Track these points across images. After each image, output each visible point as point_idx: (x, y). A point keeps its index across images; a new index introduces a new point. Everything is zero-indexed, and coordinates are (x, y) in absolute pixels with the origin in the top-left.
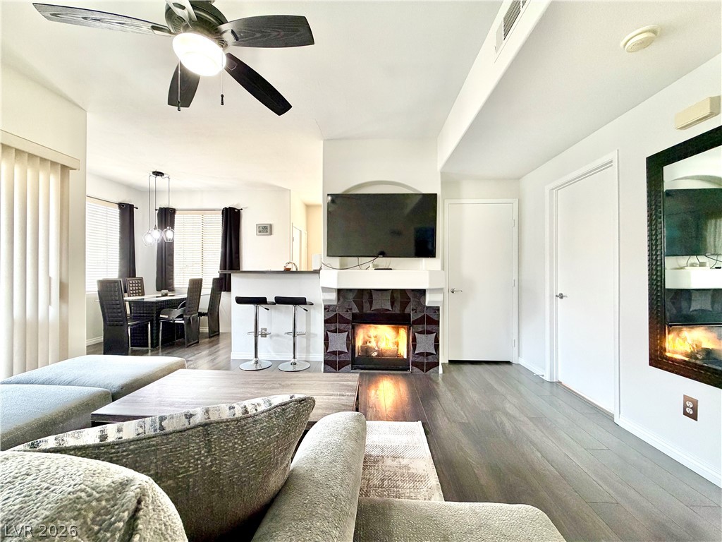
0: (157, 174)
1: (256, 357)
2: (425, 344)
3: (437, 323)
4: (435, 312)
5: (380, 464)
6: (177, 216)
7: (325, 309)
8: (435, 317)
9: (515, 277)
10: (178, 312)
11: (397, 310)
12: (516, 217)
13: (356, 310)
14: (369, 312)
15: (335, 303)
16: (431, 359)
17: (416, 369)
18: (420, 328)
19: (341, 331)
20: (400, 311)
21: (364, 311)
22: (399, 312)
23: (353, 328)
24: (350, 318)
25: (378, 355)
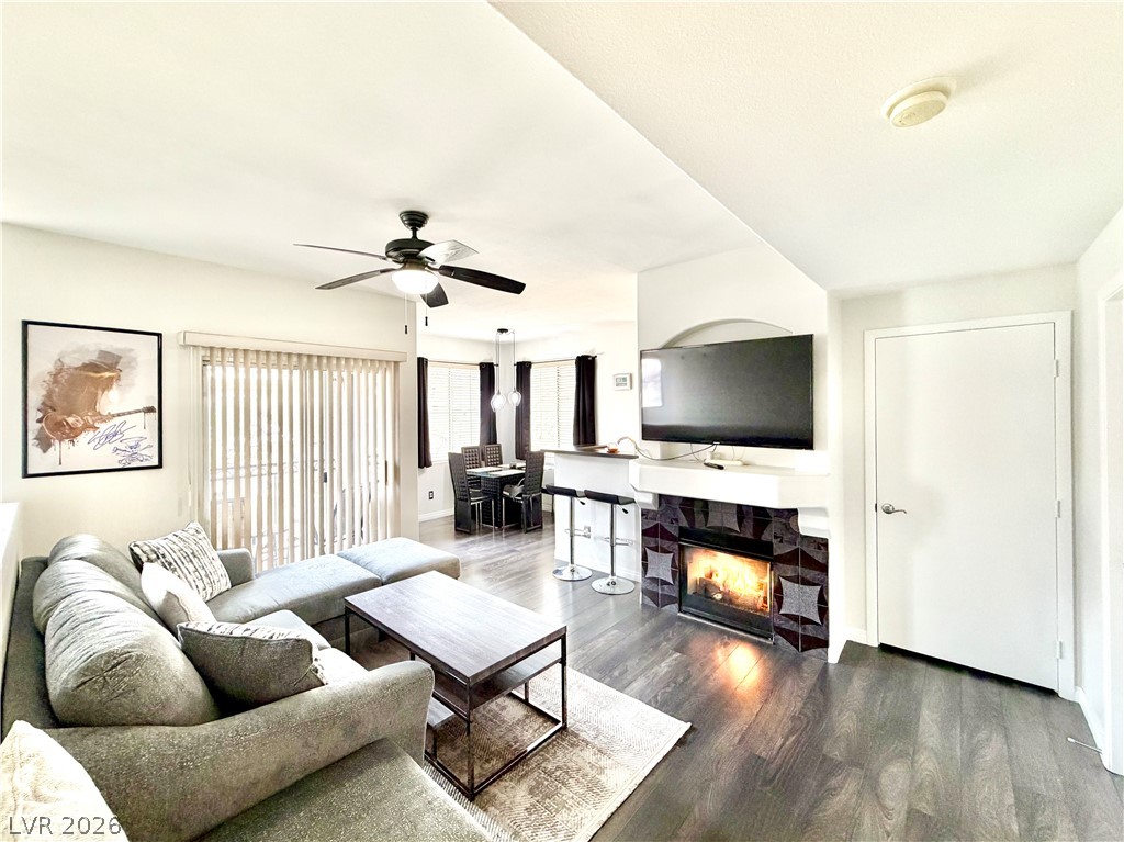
0: (502, 331)
1: (572, 563)
2: (799, 600)
3: (824, 568)
4: (819, 548)
5: (577, 750)
6: (533, 371)
7: (643, 515)
8: (819, 558)
9: (1064, 494)
10: (518, 489)
11: (748, 534)
12: (1063, 356)
13: (684, 523)
14: (704, 528)
15: (655, 508)
16: (810, 631)
17: (782, 641)
18: (790, 570)
19: (666, 552)
20: (754, 535)
21: (697, 526)
22: (750, 537)
23: (682, 548)
24: (676, 533)
25: (722, 600)
